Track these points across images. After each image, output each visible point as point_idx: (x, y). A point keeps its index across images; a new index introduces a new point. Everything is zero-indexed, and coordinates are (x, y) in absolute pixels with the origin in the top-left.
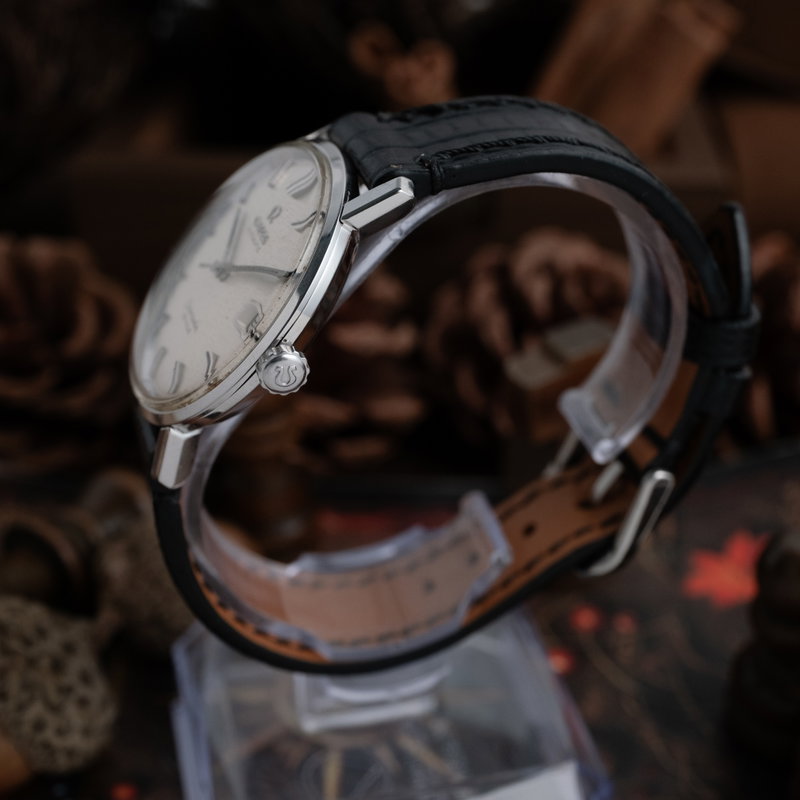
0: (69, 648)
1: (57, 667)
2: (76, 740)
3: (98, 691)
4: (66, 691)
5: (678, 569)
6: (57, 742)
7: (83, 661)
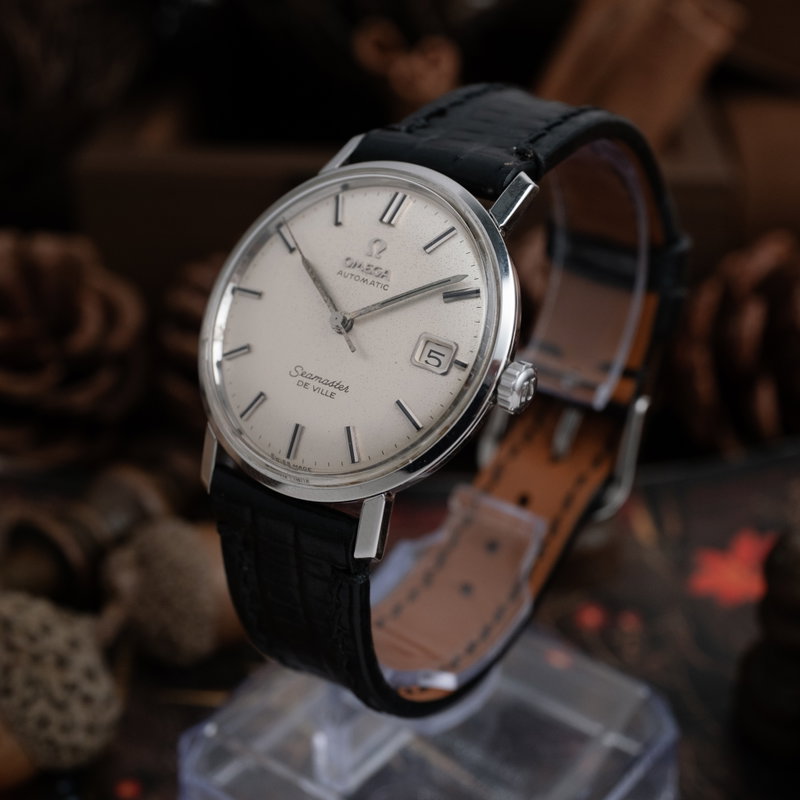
0: (74, 644)
1: (62, 663)
2: (80, 738)
3: (102, 687)
4: (71, 688)
5: (683, 567)
6: (62, 739)
7: (87, 657)
